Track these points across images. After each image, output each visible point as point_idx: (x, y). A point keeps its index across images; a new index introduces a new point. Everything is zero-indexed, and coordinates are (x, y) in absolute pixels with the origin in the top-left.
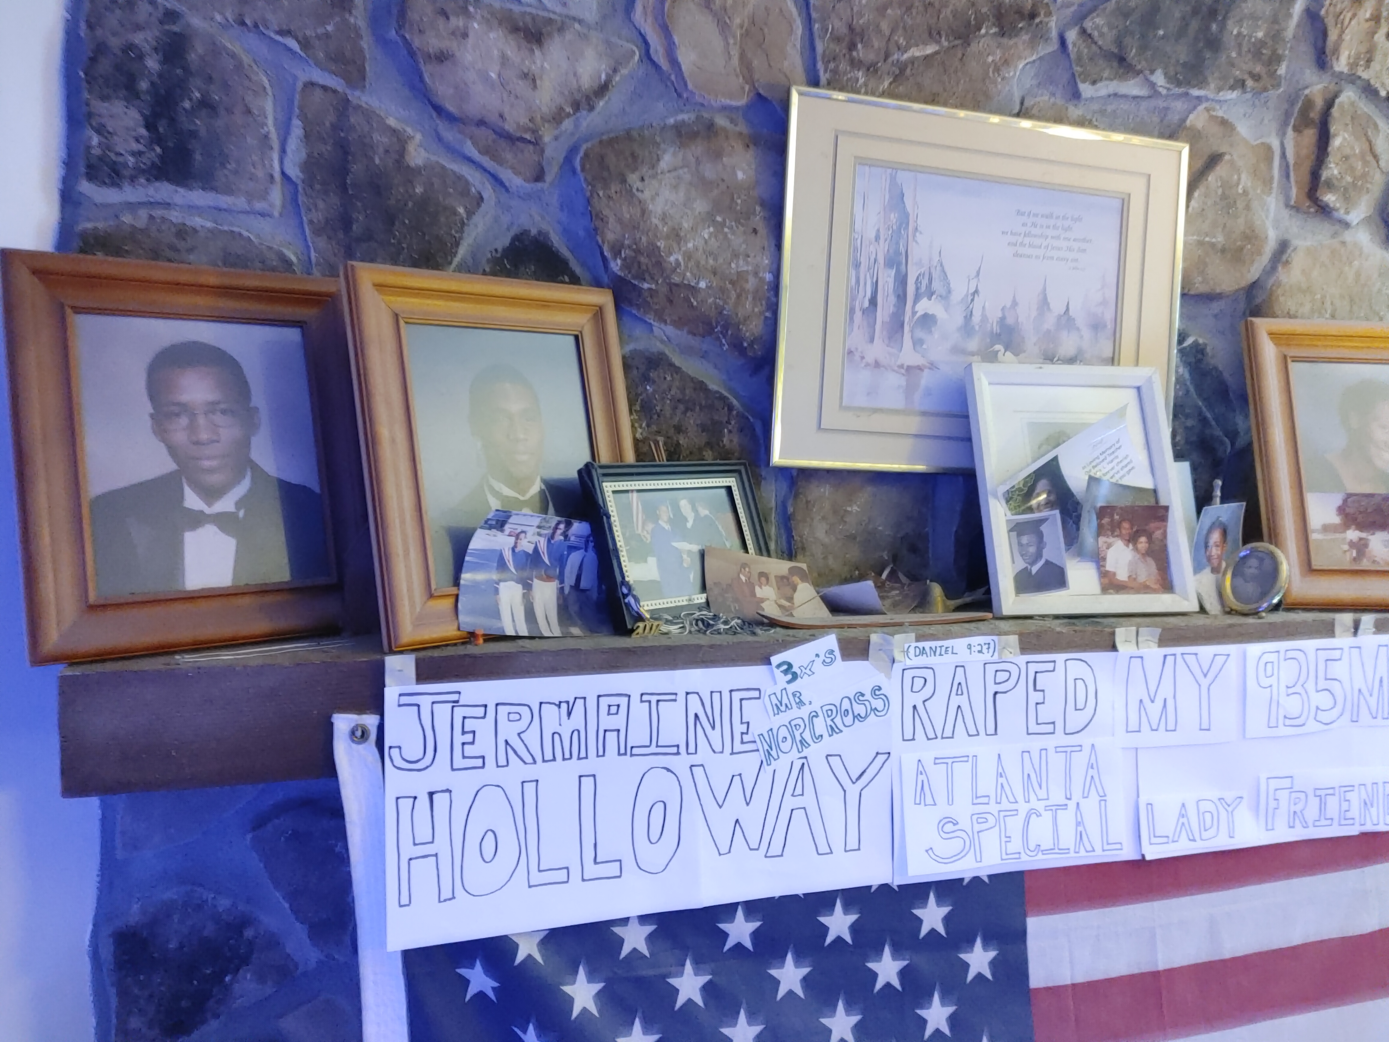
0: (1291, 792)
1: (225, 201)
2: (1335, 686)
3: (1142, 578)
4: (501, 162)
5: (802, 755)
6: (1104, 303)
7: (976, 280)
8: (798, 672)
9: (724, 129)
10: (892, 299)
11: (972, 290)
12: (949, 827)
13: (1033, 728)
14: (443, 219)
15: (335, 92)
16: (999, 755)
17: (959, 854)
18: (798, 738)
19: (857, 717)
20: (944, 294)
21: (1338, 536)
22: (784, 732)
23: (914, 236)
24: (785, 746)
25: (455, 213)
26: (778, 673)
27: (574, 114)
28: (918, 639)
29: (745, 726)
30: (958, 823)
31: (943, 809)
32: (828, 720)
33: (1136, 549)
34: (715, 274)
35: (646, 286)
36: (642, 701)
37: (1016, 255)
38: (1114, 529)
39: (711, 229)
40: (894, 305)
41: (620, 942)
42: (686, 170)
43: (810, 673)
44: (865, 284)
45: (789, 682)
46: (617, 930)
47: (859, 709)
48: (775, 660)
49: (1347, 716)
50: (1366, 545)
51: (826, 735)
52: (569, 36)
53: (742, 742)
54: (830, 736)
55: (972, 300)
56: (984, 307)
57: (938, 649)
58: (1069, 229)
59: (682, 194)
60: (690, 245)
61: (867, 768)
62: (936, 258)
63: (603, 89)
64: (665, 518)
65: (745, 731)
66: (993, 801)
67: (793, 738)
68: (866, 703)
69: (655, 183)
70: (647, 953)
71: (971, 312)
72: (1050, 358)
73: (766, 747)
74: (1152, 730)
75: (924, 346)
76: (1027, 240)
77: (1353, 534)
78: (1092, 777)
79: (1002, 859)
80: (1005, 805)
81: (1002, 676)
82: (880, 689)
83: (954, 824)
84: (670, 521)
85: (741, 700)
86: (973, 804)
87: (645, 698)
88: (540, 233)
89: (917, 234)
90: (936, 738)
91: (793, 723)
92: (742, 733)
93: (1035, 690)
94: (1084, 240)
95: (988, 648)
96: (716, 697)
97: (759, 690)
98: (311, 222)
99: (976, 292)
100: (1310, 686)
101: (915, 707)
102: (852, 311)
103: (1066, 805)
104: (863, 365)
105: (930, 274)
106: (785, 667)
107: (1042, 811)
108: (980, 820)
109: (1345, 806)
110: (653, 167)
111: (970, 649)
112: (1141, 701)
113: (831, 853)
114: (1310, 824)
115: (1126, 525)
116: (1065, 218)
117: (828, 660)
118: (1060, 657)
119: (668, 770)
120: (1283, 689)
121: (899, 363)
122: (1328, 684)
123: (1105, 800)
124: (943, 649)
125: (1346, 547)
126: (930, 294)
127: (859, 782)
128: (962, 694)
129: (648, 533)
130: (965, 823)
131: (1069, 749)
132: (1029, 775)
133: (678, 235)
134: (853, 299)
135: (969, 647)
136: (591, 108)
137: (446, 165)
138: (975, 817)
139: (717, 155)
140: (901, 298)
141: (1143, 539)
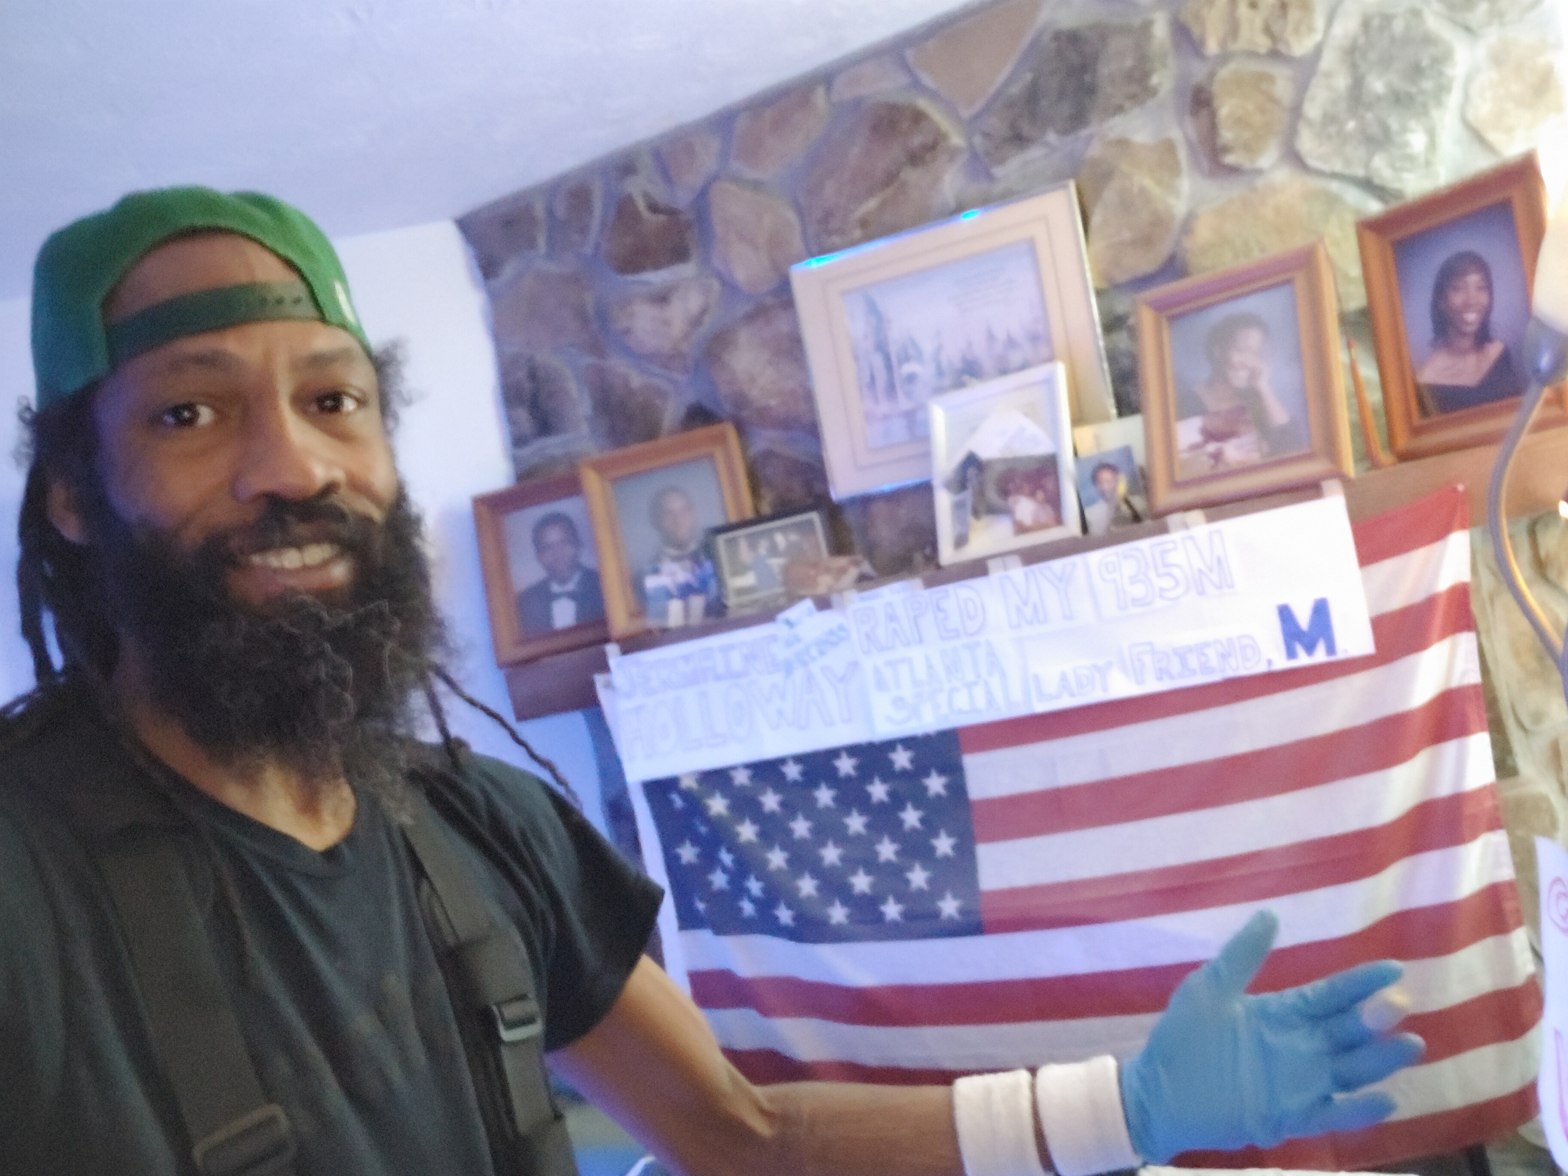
1: (564, 437)
2: (1176, 572)
3: (1042, 520)
4: (671, 371)
5: (806, 669)
6: (1036, 321)
7: (938, 339)
8: (794, 623)
9: (774, 304)
10: (884, 371)
11: (937, 346)
12: (899, 703)
14: (654, 411)
15: (598, 365)
16: (926, 655)
19: (833, 644)
20: (918, 356)
22: (793, 658)
23: (889, 326)
25: (657, 405)
26: (782, 625)
27: (694, 330)
30: (904, 700)
31: (894, 693)
32: (817, 648)
33: (1036, 500)
34: (778, 395)
35: (747, 414)
37: (962, 311)
38: (1019, 491)
39: (772, 368)
40: (886, 375)
41: (734, 778)
42: (754, 338)
43: (800, 622)
44: (865, 369)
45: (790, 630)
46: (730, 772)
47: (833, 639)
48: (779, 618)
50: (1222, 453)
51: (818, 657)
54: (821, 657)
55: (939, 353)
56: (948, 355)
57: (873, 596)
59: (753, 354)
60: (761, 382)
61: (846, 673)
62: (907, 336)
64: (763, 547)
67: (800, 661)
68: (837, 635)
69: (737, 353)
70: (749, 784)
71: (940, 361)
72: (1004, 371)
75: (915, 394)
78: (993, 661)
80: (935, 686)
81: (916, 606)
82: (843, 626)
84: (767, 549)
88: (699, 402)
89: (891, 324)
91: (797, 652)
93: (939, 610)
96: (755, 643)
97: (776, 636)
98: (600, 434)
99: (940, 346)
100: (1152, 574)
102: (862, 388)
103: (977, 682)
104: (876, 421)
105: (905, 346)
106: (785, 621)
107: (961, 688)
112: (1017, 606)
113: (833, 724)
114: (1176, 677)
115: (1026, 485)
117: (810, 613)
122: (1168, 570)
125: (1205, 458)
126: (908, 359)
128: (894, 621)
130: (909, 699)
133: (753, 379)
134: (860, 381)
136: (703, 323)
137: (649, 382)
139: (768, 323)
141: (1040, 492)
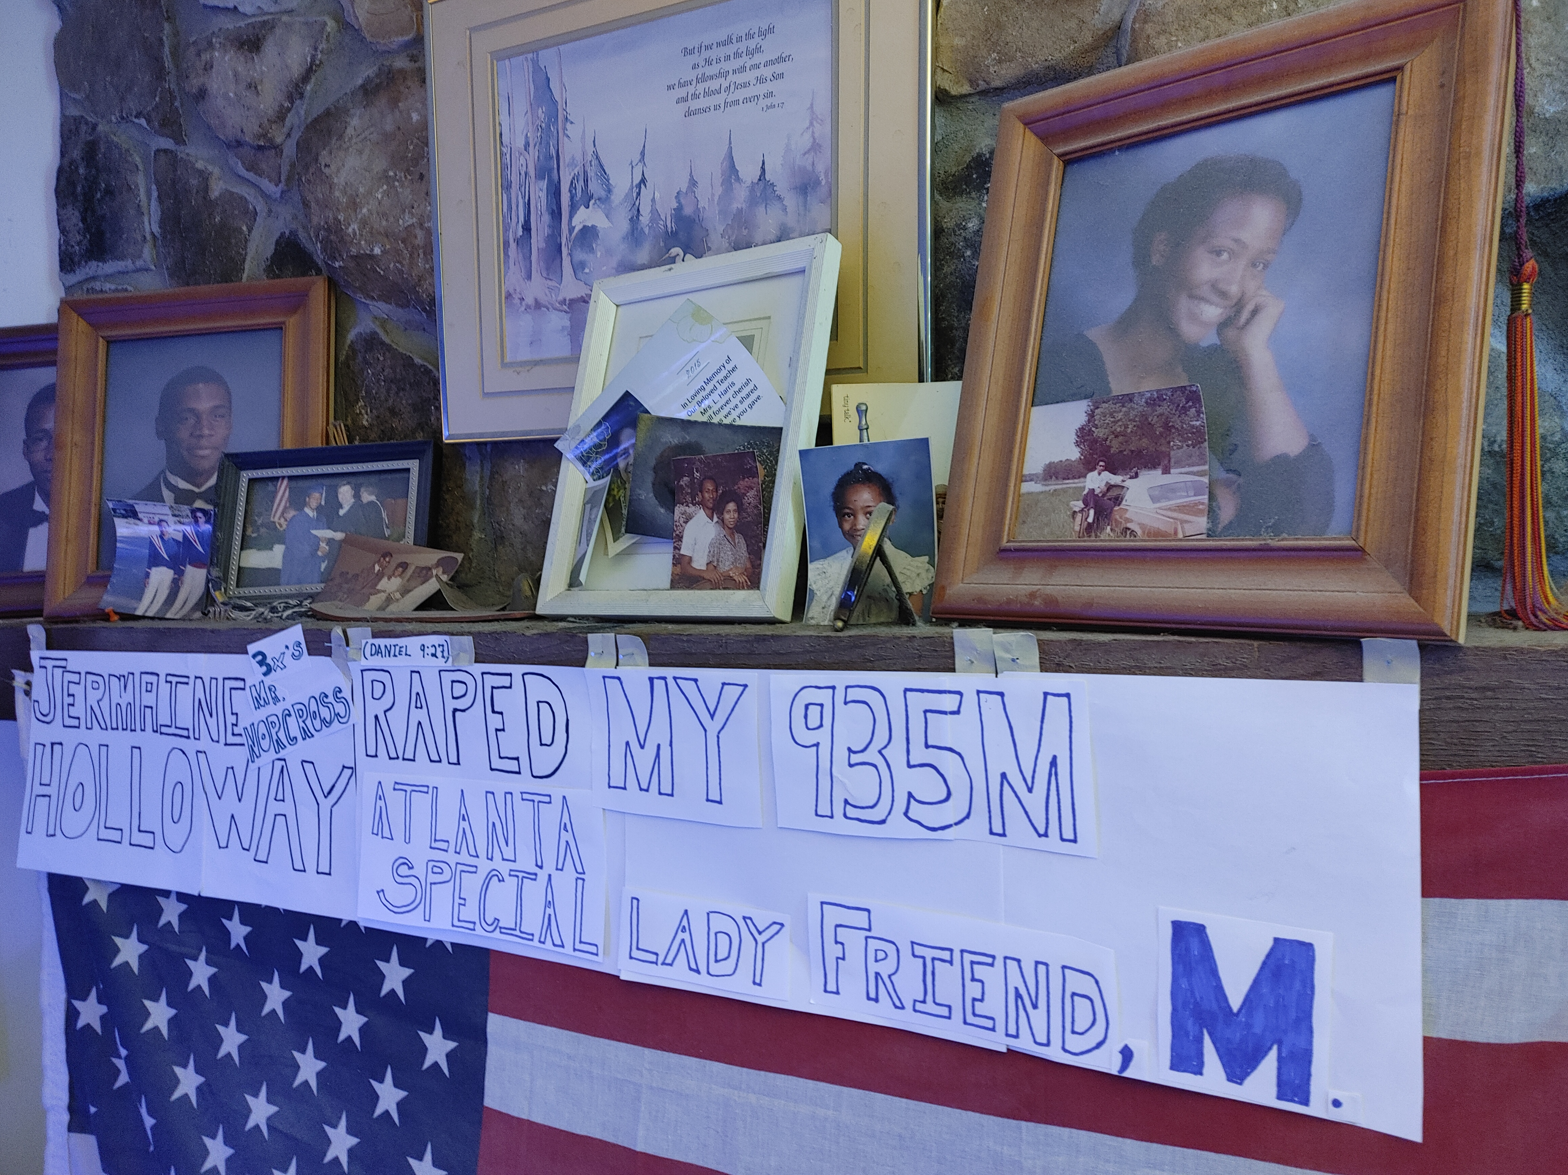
0: (867, 938)
1: (120, 265)
2: (948, 763)
3: (726, 566)
4: (260, 173)
5: (279, 756)
6: (815, 147)
7: (640, 165)
8: (272, 664)
9: (401, 71)
10: (546, 218)
11: (637, 179)
12: (404, 870)
13: (497, 763)
14: (233, 241)
15: (172, 152)
16: (462, 791)
17: (408, 905)
18: (275, 737)
19: (323, 721)
20: (603, 194)
21: (1072, 484)
22: (262, 729)
23: (565, 129)
24: (265, 744)
25: (240, 231)
26: (254, 662)
27: (292, 106)
28: (375, 636)
29: (235, 717)
30: (412, 868)
31: (398, 848)
32: (300, 720)
33: (722, 522)
34: (387, 236)
35: (337, 265)
36: (167, 682)
37: (689, 113)
38: (695, 496)
39: (385, 187)
40: (549, 226)
41: (160, 911)
42: (372, 129)
43: (282, 666)
44: (517, 206)
45: (265, 674)
46: (160, 899)
47: (325, 713)
48: (252, 648)
49: (978, 822)
50: (1118, 500)
51: (300, 738)
52: (278, 31)
53: (233, 734)
54: (304, 739)
55: (639, 194)
56: (653, 200)
57: (393, 648)
58: (758, 49)
59: (365, 157)
60: (365, 210)
61: (336, 782)
62: (590, 150)
63: (309, 72)
64: (314, 504)
65: (235, 722)
66: (452, 849)
67: (271, 736)
68: (330, 705)
69: (341, 154)
70: (177, 930)
71: (638, 210)
73: (250, 743)
74: (641, 789)
75: (587, 270)
76: (701, 88)
77: (1096, 481)
78: (567, 842)
79: (453, 926)
80: (464, 858)
81: (459, 689)
82: (340, 691)
83: (410, 868)
84: (319, 509)
85: (231, 689)
86: (431, 848)
87: (169, 678)
88: (291, 232)
89: (568, 125)
90: (398, 758)
91: (270, 719)
92: (233, 725)
93: (493, 712)
94: (781, 59)
95: (443, 652)
96: (214, 681)
97: (243, 680)
98: (167, 268)
99: (643, 181)
101: (376, 717)
102: (506, 244)
103: (536, 874)
104: (523, 309)
105: (585, 172)
106: (260, 658)
107: (506, 877)
108: (436, 870)
109: (974, 990)
110: (341, 137)
111: (423, 650)
112: (627, 743)
113: (305, 871)
114: (908, 1005)
115: (709, 486)
116: (750, 36)
117: (297, 653)
118: (517, 670)
119: (184, 753)
120: (841, 754)
121: (560, 298)
122: (932, 756)
123: (583, 880)
124: (397, 648)
126: (587, 199)
127: (330, 796)
128: (421, 708)
129: (286, 520)
130: (419, 870)
131: (537, 798)
132: (494, 824)
133: (355, 203)
134: (506, 230)
135: (423, 649)
136: (302, 96)
137: (234, 190)
138: (431, 864)
139: (394, 103)
140: (556, 214)
141: (731, 506)
